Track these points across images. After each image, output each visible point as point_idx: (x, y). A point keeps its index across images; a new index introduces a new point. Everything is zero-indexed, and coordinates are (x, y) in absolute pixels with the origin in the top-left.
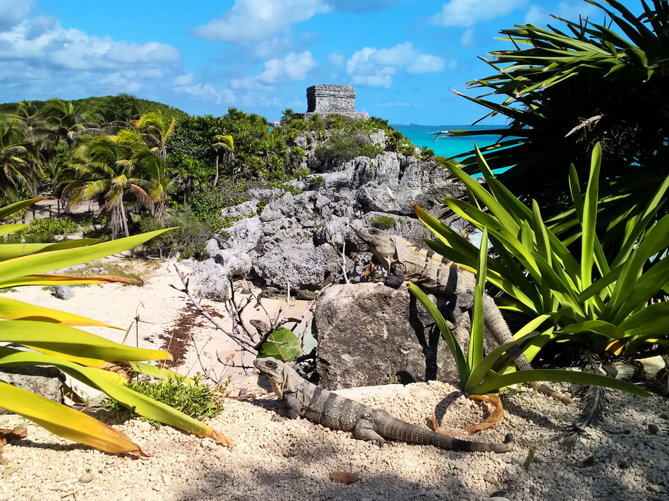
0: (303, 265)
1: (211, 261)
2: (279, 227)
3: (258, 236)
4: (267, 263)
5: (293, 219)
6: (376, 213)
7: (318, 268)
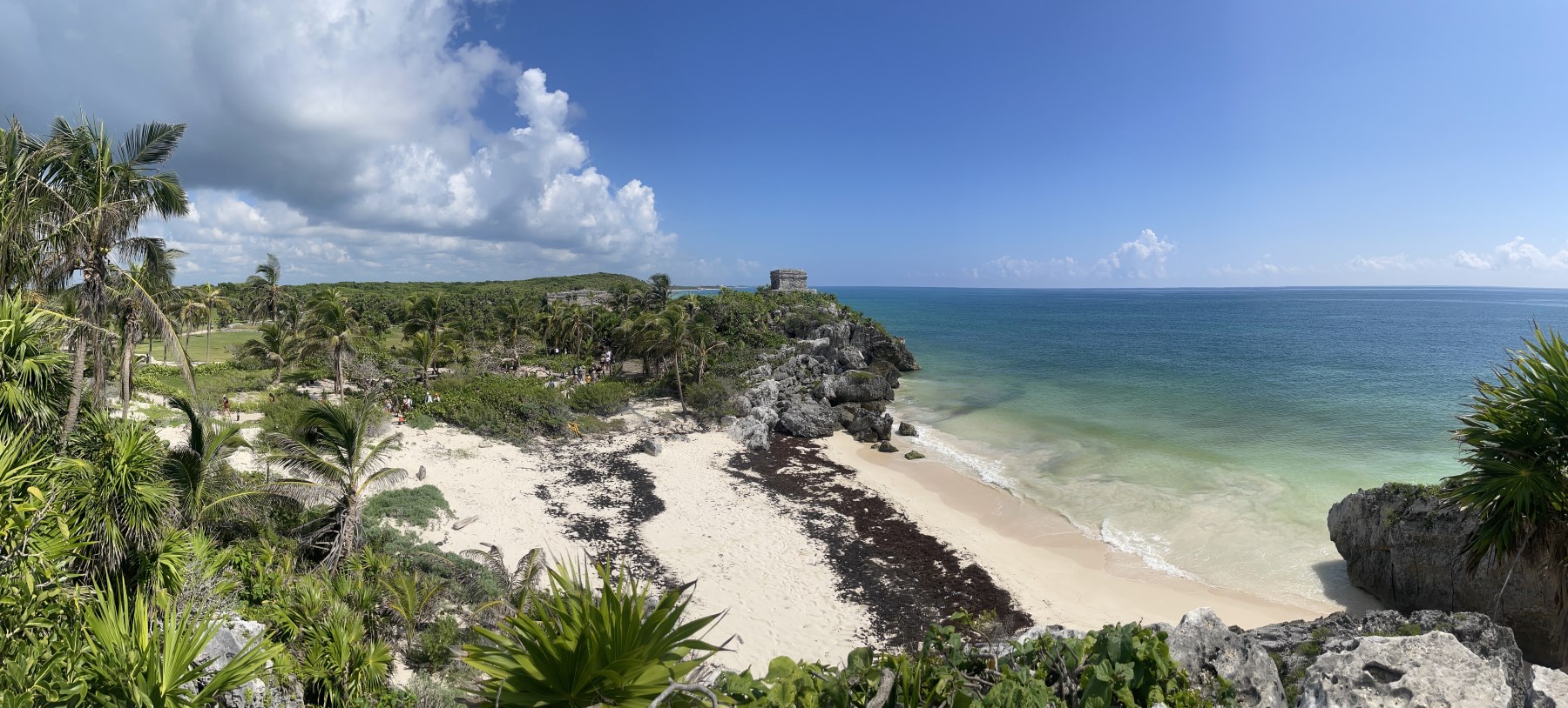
0: (819, 418)
1: (751, 418)
3: (777, 394)
4: (791, 417)
5: (794, 378)
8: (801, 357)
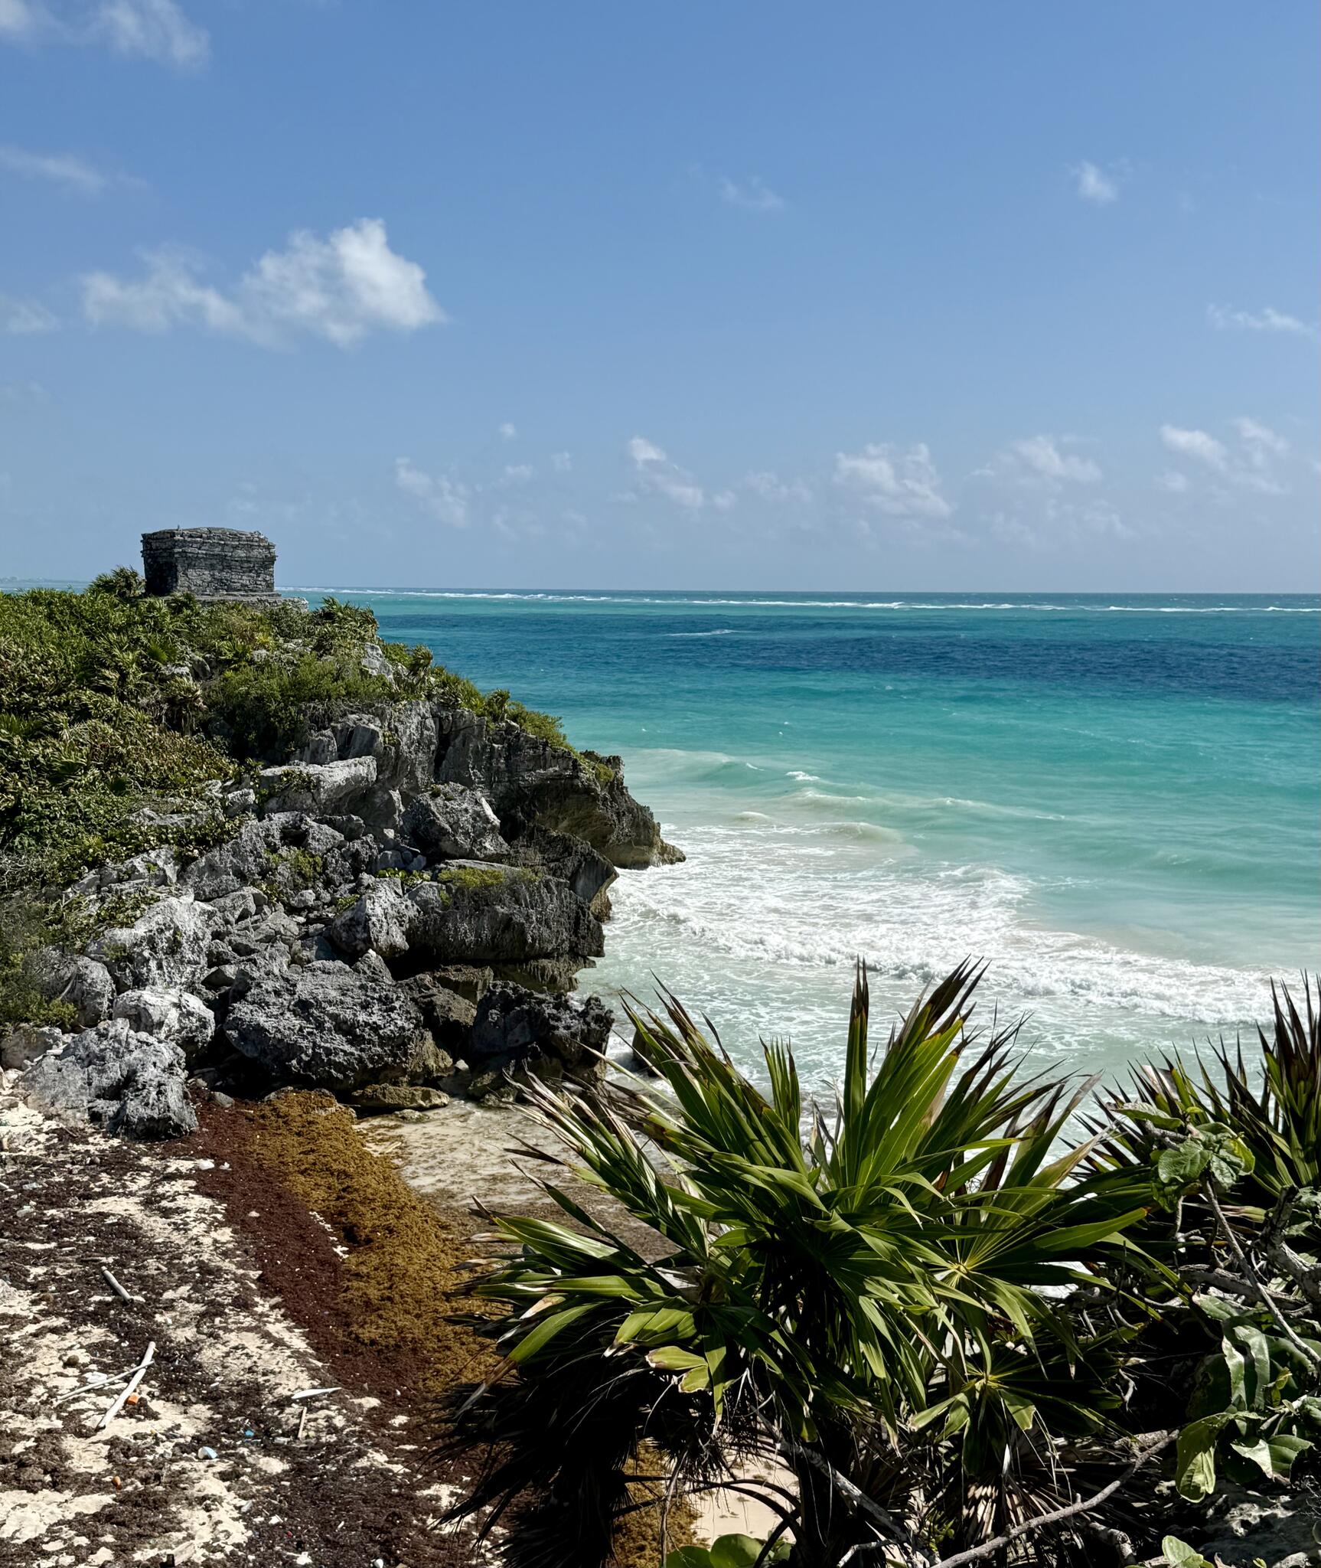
0: (362, 1017)
3: (203, 945)
4: (261, 1019)
6: (462, 861)
7: (400, 1023)
8: (279, 819)
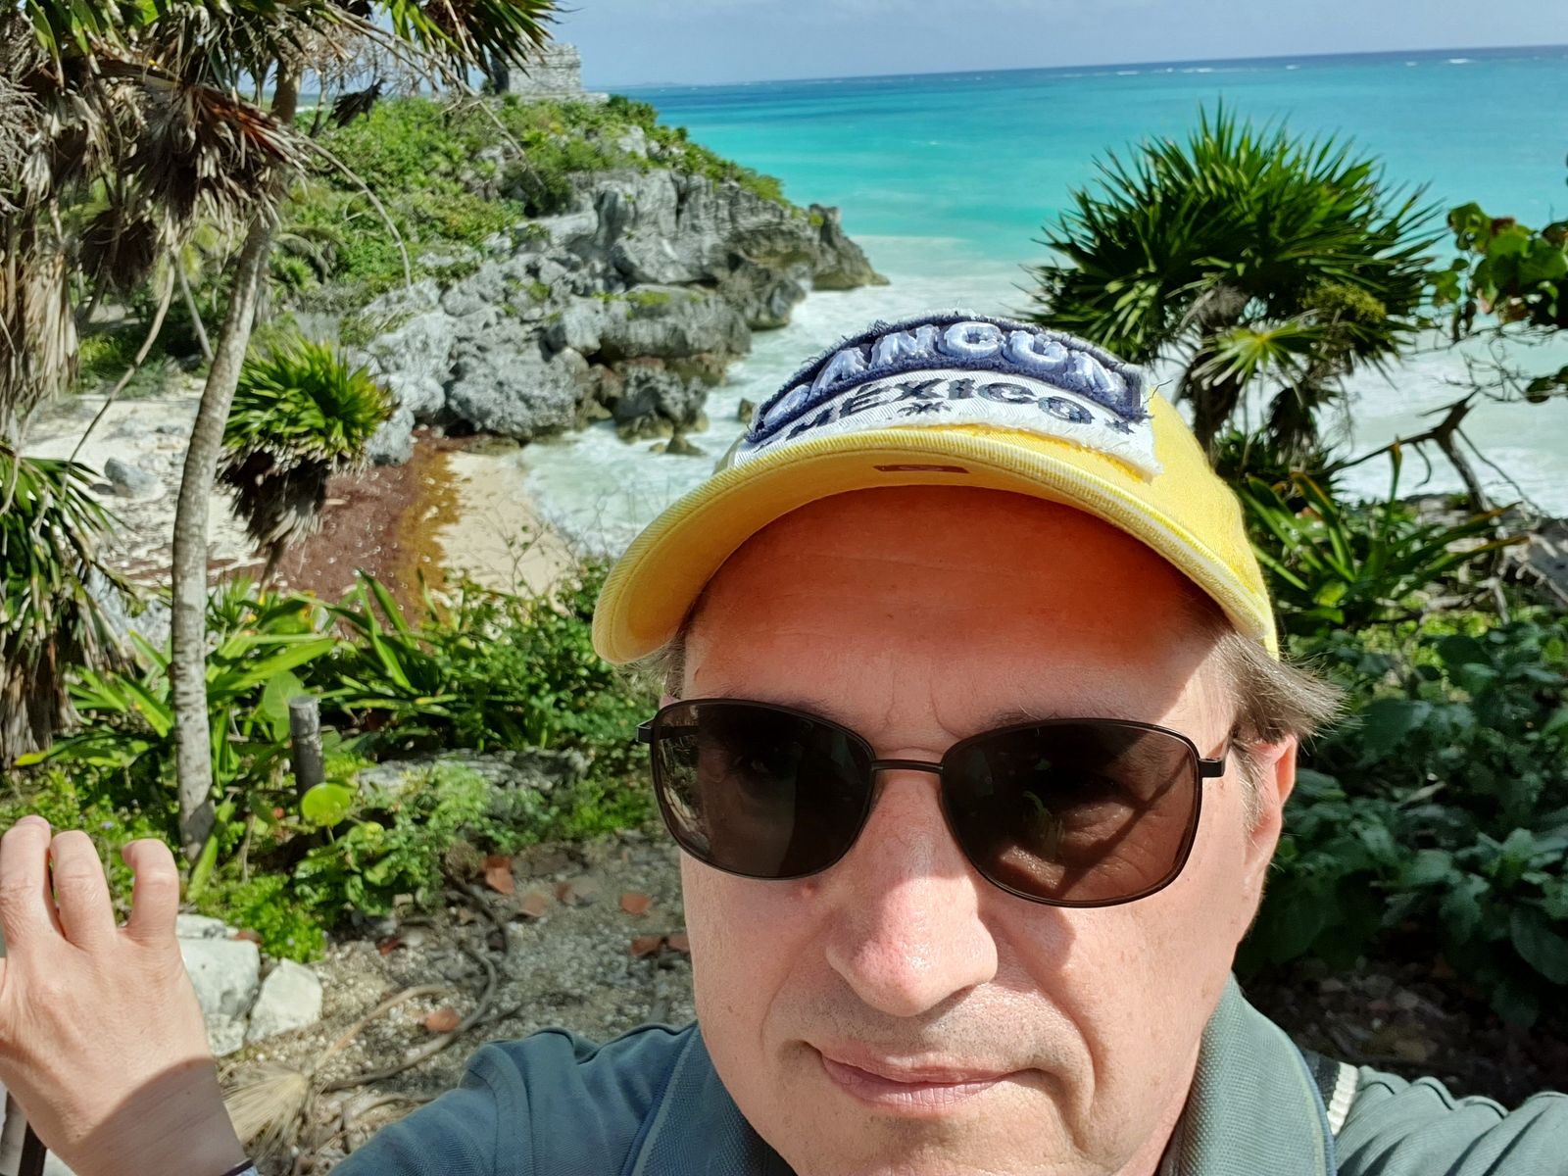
2: (481, 324)
3: (446, 345)
4: (473, 394)
5: (500, 308)
6: (646, 286)
7: (562, 396)
